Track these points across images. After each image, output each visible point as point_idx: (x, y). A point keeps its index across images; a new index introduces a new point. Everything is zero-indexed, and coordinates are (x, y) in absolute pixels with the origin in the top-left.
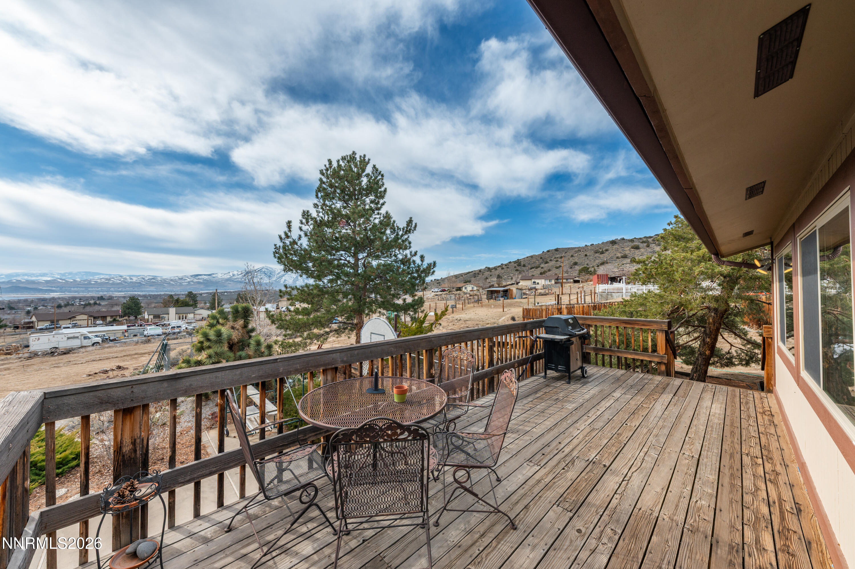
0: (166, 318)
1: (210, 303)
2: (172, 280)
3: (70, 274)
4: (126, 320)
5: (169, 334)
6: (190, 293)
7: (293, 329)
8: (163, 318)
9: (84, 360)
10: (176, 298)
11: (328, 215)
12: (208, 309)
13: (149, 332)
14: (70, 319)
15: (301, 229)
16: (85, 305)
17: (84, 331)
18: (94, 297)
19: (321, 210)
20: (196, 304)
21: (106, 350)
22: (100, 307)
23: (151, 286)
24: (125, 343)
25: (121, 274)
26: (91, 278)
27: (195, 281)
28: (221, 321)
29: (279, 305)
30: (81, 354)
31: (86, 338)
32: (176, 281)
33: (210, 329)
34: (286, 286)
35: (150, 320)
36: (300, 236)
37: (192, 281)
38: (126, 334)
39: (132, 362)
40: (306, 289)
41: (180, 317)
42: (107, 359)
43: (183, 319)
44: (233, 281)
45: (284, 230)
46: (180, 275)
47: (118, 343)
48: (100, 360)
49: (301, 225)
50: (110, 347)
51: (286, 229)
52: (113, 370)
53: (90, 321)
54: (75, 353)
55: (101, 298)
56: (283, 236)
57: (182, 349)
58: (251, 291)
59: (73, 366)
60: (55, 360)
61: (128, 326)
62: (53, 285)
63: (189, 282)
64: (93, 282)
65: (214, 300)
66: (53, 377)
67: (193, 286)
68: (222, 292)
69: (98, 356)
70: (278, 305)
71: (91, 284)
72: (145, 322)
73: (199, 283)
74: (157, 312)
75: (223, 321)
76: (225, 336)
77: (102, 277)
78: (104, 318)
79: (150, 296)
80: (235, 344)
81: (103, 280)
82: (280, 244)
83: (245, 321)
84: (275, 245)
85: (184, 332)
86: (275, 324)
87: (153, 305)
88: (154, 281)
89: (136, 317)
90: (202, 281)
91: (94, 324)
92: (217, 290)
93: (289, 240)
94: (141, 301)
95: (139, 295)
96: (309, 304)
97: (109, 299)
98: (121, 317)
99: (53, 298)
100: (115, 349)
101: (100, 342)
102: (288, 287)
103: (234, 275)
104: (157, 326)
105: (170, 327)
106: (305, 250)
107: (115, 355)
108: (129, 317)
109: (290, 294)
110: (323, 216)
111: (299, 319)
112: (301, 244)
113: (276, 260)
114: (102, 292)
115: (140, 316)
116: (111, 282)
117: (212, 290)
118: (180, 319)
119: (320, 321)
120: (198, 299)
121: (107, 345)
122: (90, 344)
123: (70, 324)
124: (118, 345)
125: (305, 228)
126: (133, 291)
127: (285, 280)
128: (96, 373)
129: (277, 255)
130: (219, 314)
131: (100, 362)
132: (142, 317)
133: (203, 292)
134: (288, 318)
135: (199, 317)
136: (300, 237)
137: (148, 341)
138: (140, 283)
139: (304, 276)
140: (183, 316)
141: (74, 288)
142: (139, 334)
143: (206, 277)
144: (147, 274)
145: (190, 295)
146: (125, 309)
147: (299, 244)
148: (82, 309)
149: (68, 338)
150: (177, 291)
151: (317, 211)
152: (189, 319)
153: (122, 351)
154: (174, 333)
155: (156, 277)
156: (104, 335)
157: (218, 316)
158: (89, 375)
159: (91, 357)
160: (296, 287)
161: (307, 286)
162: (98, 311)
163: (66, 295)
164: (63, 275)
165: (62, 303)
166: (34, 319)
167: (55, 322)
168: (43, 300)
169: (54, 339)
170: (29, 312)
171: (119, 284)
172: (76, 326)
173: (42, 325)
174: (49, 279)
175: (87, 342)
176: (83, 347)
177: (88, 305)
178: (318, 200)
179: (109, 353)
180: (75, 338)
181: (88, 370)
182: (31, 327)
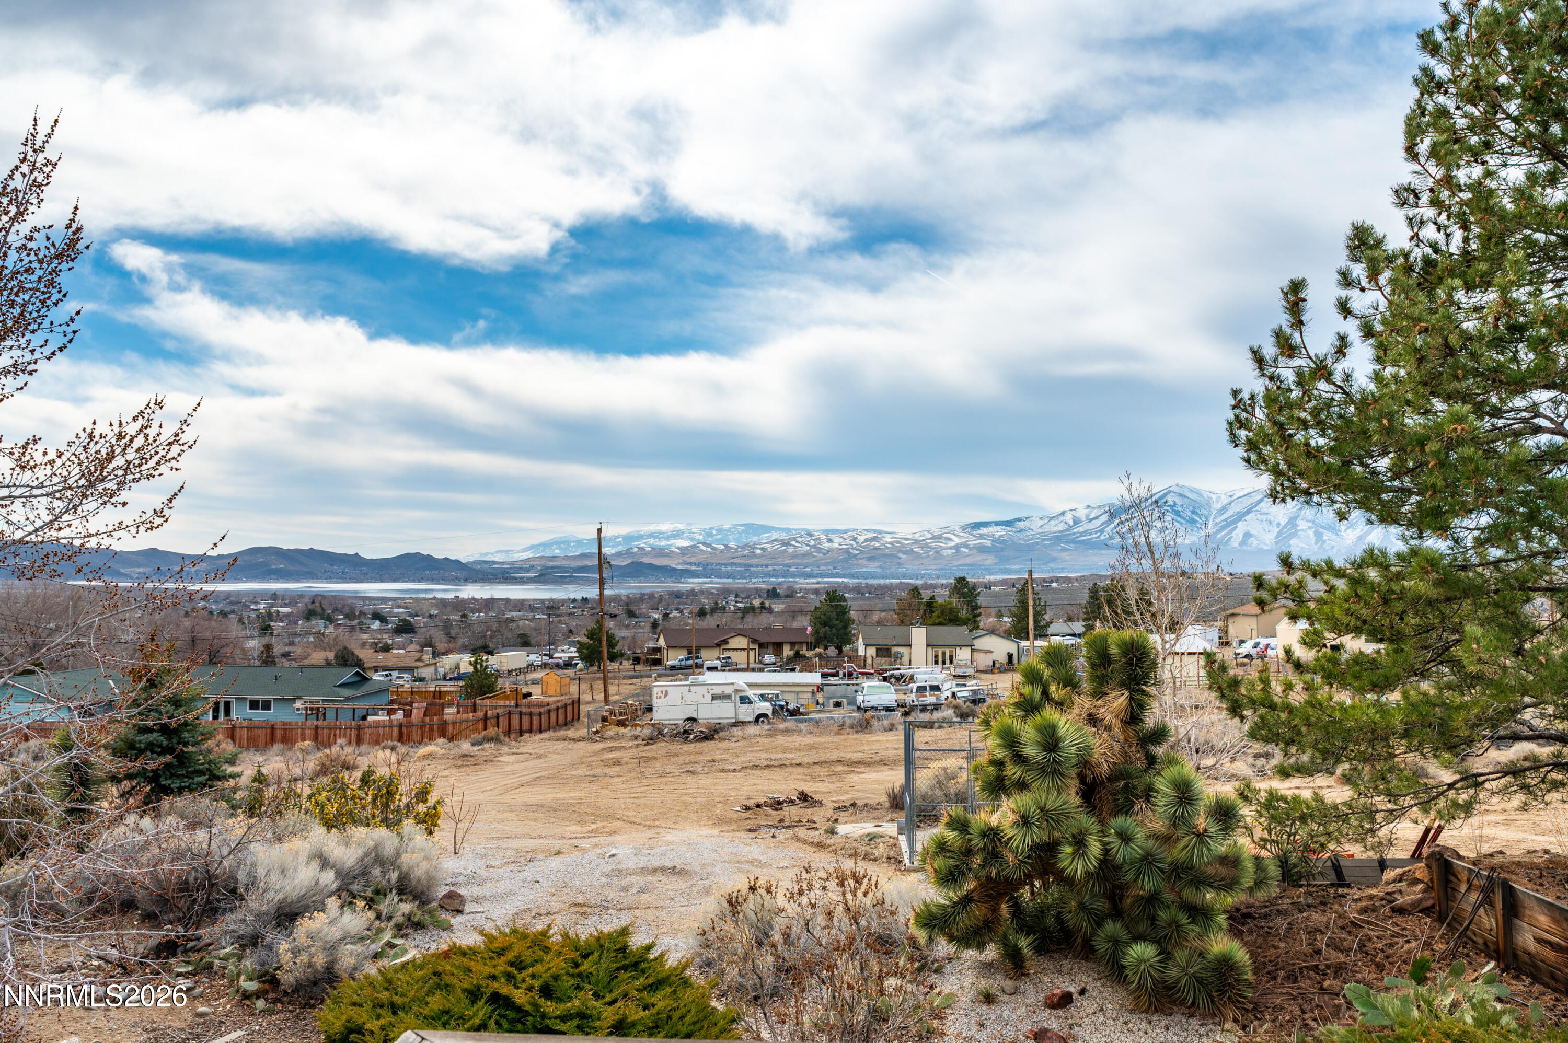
0: (905, 659)
1: (1012, 615)
2: (916, 542)
3: (720, 530)
4: (820, 656)
5: (913, 708)
6: (961, 580)
7: (1314, 746)
8: (898, 656)
9: (738, 762)
10: (926, 595)
11: (1465, 227)
12: (1007, 635)
13: (867, 698)
14: (718, 645)
15: (1345, 309)
16: (746, 612)
17: (740, 679)
18: (761, 589)
19: (1430, 213)
20: (975, 616)
21: (781, 739)
22: (771, 618)
23: (871, 559)
24: (817, 722)
25: (810, 527)
26: (755, 539)
27: (973, 542)
28: (1054, 690)
29: (1232, 630)
30: (734, 745)
31: (744, 700)
32: (927, 545)
33: (1024, 718)
34: (1286, 562)
35: (869, 661)
36: (1342, 338)
37: (965, 545)
38: (820, 696)
39: (831, 786)
40: (1373, 574)
41: (936, 656)
42: (781, 766)
43: (944, 663)
44: (1074, 541)
45: (1275, 325)
46: (936, 526)
47: (805, 721)
48: (768, 766)
49: (1344, 293)
50: (786, 731)
51: (1283, 320)
52: (791, 802)
53: (752, 653)
54: (724, 739)
55: (773, 594)
56: (1270, 350)
57: (945, 769)
58: (1141, 579)
59: (718, 775)
60: (690, 754)
61: (824, 675)
62: (693, 560)
63: (957, 547)
64: (758, 551)
65: (1024, 604)
66: (684, 798)
67: (968, 560)
68: (1044, 580)
69: (764, 755)
70: (1224, 631)
71: (754, 555)
72: (859, 666)
73: (981, 549)
74: (885, 636)
75: (1062, 692)
76: (1069, 751)
77: (775, 535)
78: (777, 647)
79: (869, 588)
80: (1102, 782)
81: (777, 546)
82: (1255, 385)
83: (1131, 699)
84: (1235, 393)
85: (948, 706)
86: (1242, 718)
87: (876, 617)
88: (877, 544)
89: (840, 651)
90: (988, 543)
91: (761, 662)
92: (1031, 572)
93: (1297, 362)
94: (850, 603)
95: (846, 588)
96: (1381, 641)
97: (787, 596)
98: (811, 647)
99: (692, 593)
100: (796, 740)
101: (770, 713)
102: (1297, 563)
103: (1076, 521)
104: (885, 679)
105: (914, 686)
106: (1364, 403)
107: (797, 757)
108: (826, 648)
109: (1297, 595)
110: (1440, 237)
111: (1342, 707)
112: (1348, 377)
113: (1241, 452)
114: (775, 576)
115: (848, 647)
116: (791, 549)
117: (1017, 572)
118: (936, 663)
119: (1443, 723)
120: (981, 601)
121: (782, 726)
122: (751, 719)
123: (718, 659)
124: (802, 726)
125: (1361, 302)
126: (832, 576)
127: (1247, 535)
128: (758, 806)
129: (1242, 434)
130: (1049, 665)
131: (766, 772)
132: (852, 650)
133: (992, 578)
134: (1297, 697)
135: (984, 661)
136: (1343, 345)
137: (864, 726)
138: (847, 551)
139: (1357, 515)
140: (944, 654)
141: (726, 565)
142: (845, 701)
143: (998, 531)
144: (863, 525)
145: (962, 587)
146: (818, 626)
147: (1338, 378)
148: (739, 621)
149: (715, 697)
150: (930, 576)
151: (1410, 221)
152: (960, 666)
153: (812, 747)
154: (924, 708)
155: (881, 532)
156: (777, 695)
157: (1047, 672)
158: (747, 808)
159: (750, 756)
160: (1329, 564)
161: (1372, 558)
162: (768, 629)
163: (714, 584)
164: (708, 534)
165: (707, 603)
166: (662, 642)
167: (693, 651)
168: (677, 595)
169: (690, 697)
170: (655, 625)
171: (807, 554)
172: (728, 666)
173: (674, 658)
174: (686, 543)
175: (746, 713)
176: (738, 724)
177: (750, 610)
178: (1418, 168)
179: (786, 750)
180: (725, 697)
181: (745, 791)
182: (657, 662)
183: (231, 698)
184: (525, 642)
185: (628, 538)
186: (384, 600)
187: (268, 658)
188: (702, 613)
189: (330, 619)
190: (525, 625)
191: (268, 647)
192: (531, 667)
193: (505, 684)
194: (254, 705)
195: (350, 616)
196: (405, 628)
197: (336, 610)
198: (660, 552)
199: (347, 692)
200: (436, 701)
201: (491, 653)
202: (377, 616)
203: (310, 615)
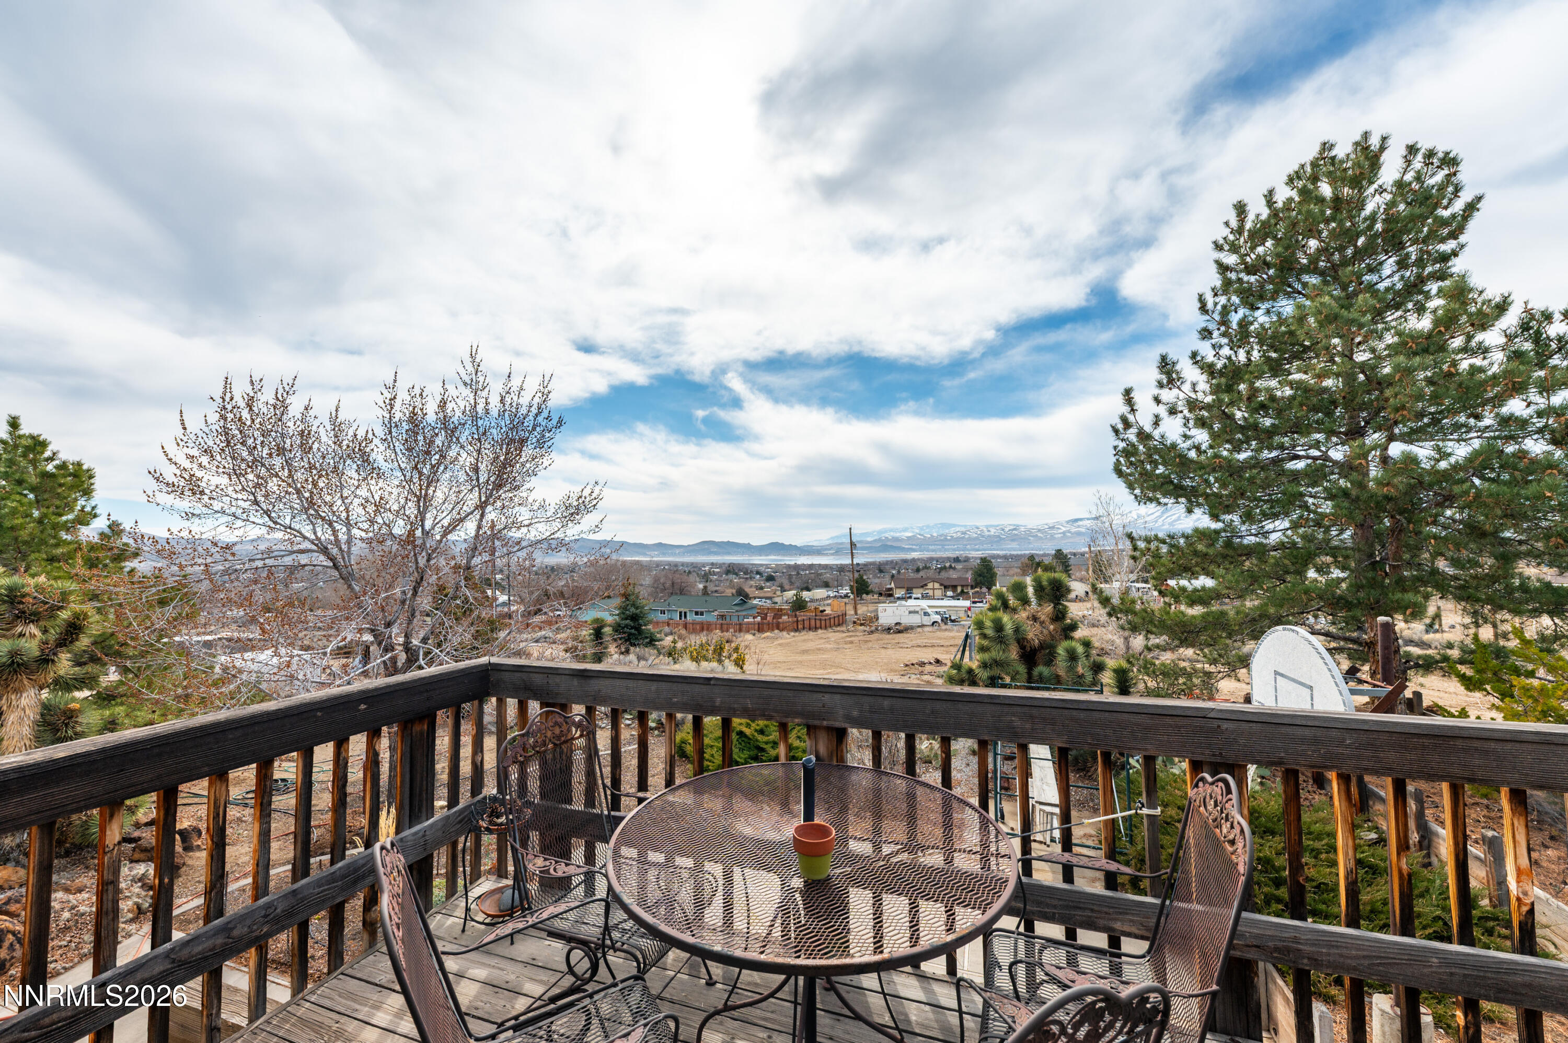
2: (1039, 530)
3: (928, 527)
4: (973, 592)
6: (1060, 551)
9: (911, 644)
10: (1037, 560)
14: (922, 587)
16: (941, 569)
17: (928, 604)
18: (951, 557)
21: (939, 634)
22: (953, 573)
23: (1013, 540)
24: (963, 626)
25: (978, 524)
26: (947, 531)
27: (1074, 530)
30: (914, 636)
31: (926, 614)
32: (1045, 532)
36: (1157, 416)
37: (1068, 531)
38: (964, 613)
42: (933, 646)
45: (1121, 413)
46: (1051, 522)
48: (926, 646)
49: (1157, 392)
50: (944, 630)
52: (930, 663)
53: (940, 591)
54: (909, 633)
55: (957, 560)
59: (899, 649)
60: (890, 639)
61: (971, 602)
62: (913, 542)
63: (1064, 533)
64: (949, 538)
66: (877, 660)
67: (1066, 540)
69: (927, 641)
71: (946, 540)
73: (1076, 534)
77: (958, 529)
78: (954, 588)
79: (1012, 556)
80: (1038, 650)
81: (959, 534)
83: (1057, 608)
88: (1016, 532)
89: (987, 589)
90: (1083, 530)
91: (943, 595)
93: (1134, 430)
94: (995, 564)
95: (994, 556)
97: (963, 561)
98: (972, 588)
99: (914, 560)
100: (946, 634)
101: (939, 621)
107: (942, 642)
108: (979, 588)
112: (1163, 436)
114: (959, 550)
116: (967, 536)
120: (1071, 562)
121: (943, 627)
122: (929, 623)
123: (920, 593)
124: (954, 628)
126: (987, 550)
128: (912, 665)
131: (924, 649)
133: (1080, 550)
136: (1157, 422)
138: (998, 536)
141: (931, 545)
143: (1089, 523)
144: (1008, 522)
145: (1059, 555)
146: (976, 576)
147: (1157, 437)
148: (935, 574)
149: (910, 612)
150: (1043, 549)
153: (951, 637)
155: (1018, 526)
156: (947, 612)
158: (907, 666)
159: (920, 641)
162: (951, 578)
163: (926, 555)
164: (921, 528)
165: (921, 565)
166: (893, 585)
167: (909, 590)
168: (905, 561)
169: (897, 612)
170: (893, 576)
171: (976, 538)
172: (925, 597)
173: (899, 593)
174: (910, 534)
175: (927, 621)
176: (923, 626)
177: (944, 568)
178: (1208, 318)
179: (940, 638)
180: (916, 612)
181: (908, 658)
182: (891, 595)
183: (688, 610)
184: (826, 585)
185: (880, 532)
186: (762, 565)
187: (705, 591)
188: (918, 570)
189: (737, 574)
190: (827, 576)
191: (705, 587)
192: (828, 597)
193: (811, 606)
194: (697, 613)
195: (745, 573)
196: (770, 578)
197: (740, 570)
198: (896, 539)
199: (738, 608)
200: (779, 613)
201: (808, 589)
202: (758, 573)
203: (728, 572)
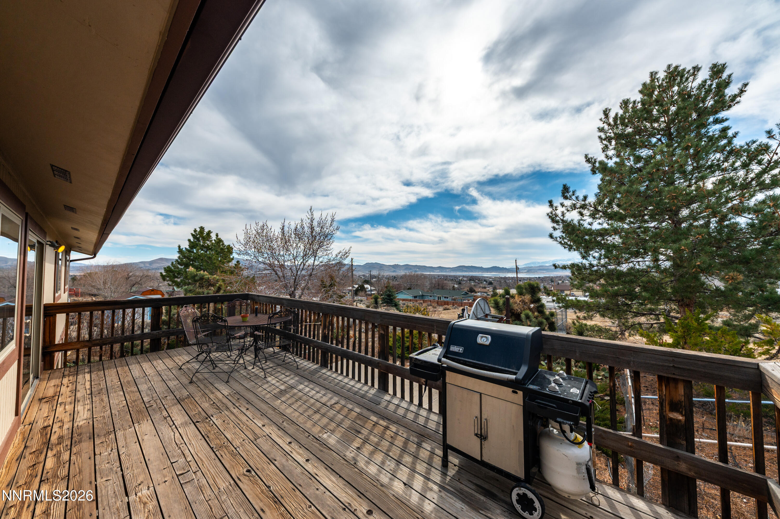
183: (441, 296)
186: (487, 277)
189: (474, 281)
194: (445, 298)
195: (479, 281)
196: (491, 283)
199: (463, 296)
202: (485, 281)
